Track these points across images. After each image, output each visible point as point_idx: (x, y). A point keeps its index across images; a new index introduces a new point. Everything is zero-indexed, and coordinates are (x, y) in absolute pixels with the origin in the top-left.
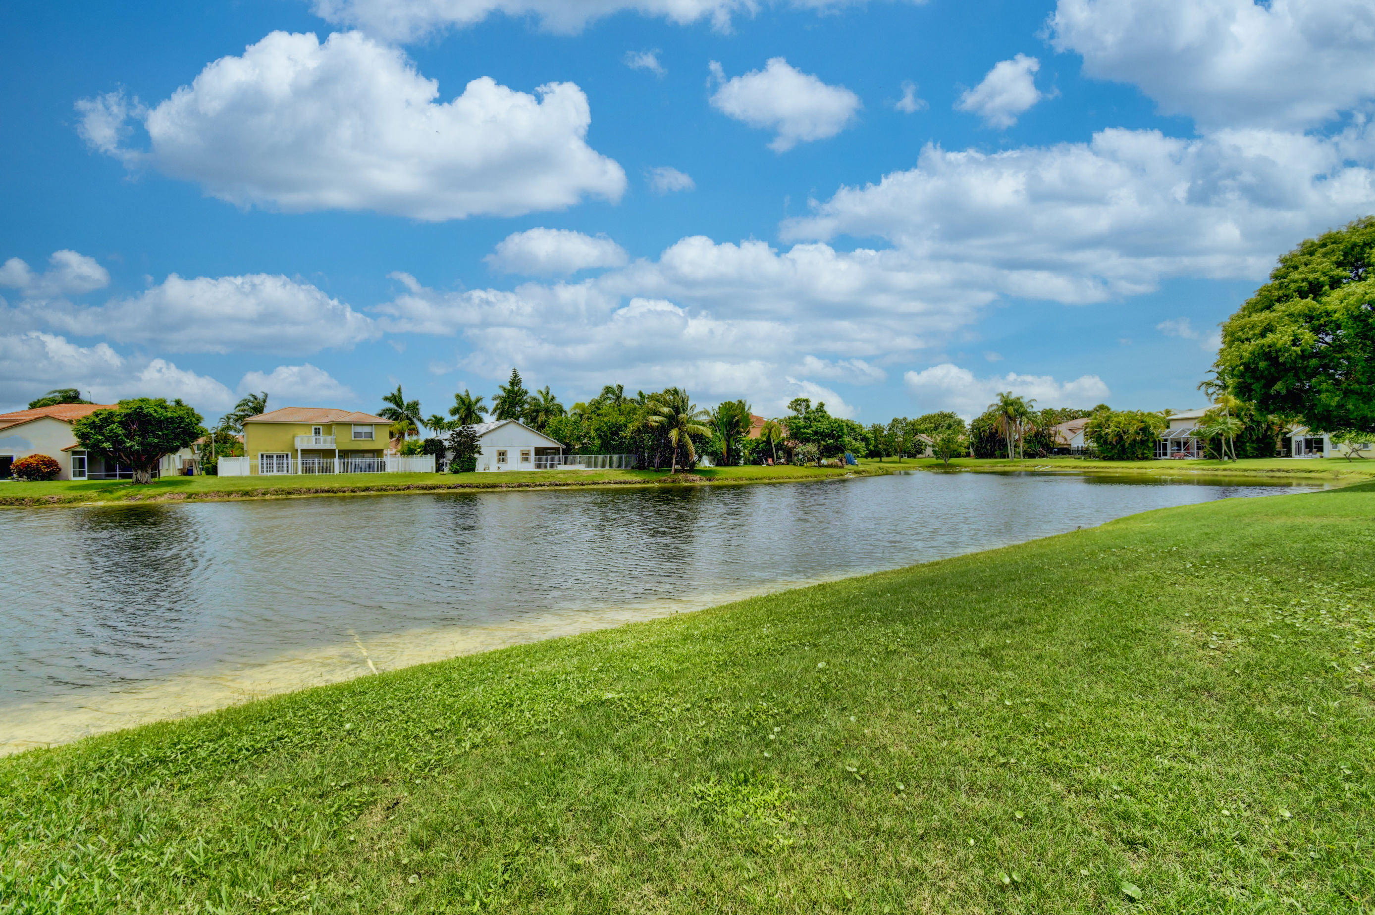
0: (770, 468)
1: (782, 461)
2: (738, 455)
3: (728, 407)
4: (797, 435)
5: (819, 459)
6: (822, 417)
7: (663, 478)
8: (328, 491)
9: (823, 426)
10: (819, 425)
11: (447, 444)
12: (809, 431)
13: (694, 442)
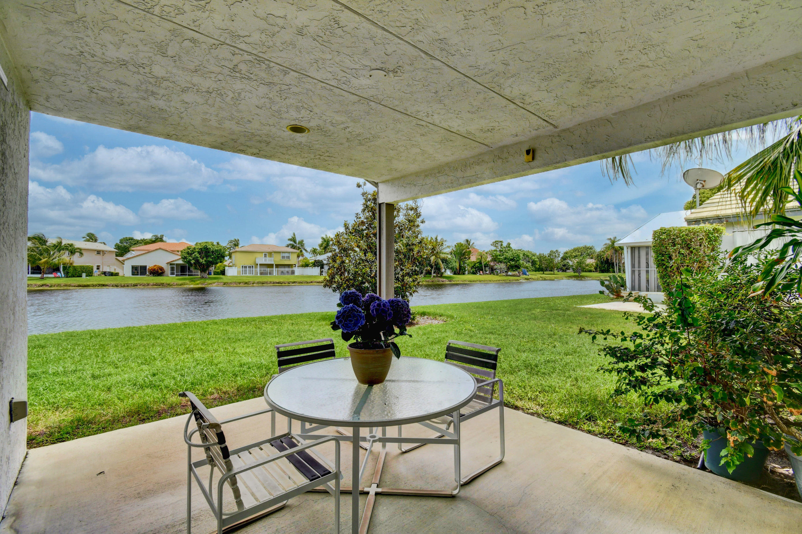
0: (481, 276)
1: (488, 272)
2: (465, 269)
3: (460, 245)
4: (495, 259)
5: (507, 272)
6: (509, 250)
7: (428, 280)
8: (278, 283)
9: (509, 255)
10: (507, 254)
11: (325, 262)
12: (502, 257)
13: (443, 263)
